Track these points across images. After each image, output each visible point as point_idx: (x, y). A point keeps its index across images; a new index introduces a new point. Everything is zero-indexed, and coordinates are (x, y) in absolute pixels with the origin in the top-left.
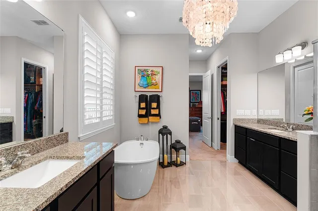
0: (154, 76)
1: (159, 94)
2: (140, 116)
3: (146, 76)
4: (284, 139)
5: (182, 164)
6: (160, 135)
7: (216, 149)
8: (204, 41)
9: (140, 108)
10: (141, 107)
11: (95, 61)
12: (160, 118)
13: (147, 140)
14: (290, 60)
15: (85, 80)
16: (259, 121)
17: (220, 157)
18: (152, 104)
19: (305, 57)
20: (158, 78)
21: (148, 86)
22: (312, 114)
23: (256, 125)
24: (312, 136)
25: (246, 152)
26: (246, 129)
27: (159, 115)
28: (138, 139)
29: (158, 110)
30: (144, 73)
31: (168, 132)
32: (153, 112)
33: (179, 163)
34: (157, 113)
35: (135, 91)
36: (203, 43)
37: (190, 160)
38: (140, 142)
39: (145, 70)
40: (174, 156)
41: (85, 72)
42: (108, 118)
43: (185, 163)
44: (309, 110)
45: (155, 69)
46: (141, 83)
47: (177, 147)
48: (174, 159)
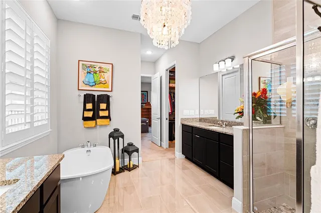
0: (103, 74)
1: (108, 94)
2: (85, 119)
3: (92, 73)
4: (222, 133)
5: (135, 167)
6: (111, 139)
7: (165, 148)
8: (161, 43)
9: (85, 109)
10: (87, 108)
11: (23, 47)
12: (110, 120)
13: (95, 146)
14: (223, 69)
15: (7, 71)
16: (201, 120)
17: (169, 155)
18: (101, 104)
19: (233, 68)
20: (107, 76)
21: (95, 84)
22: (240, 113)
23: (198, 123)
24: (243, 130)
25: (192, 148)
26: (192, 127)
27: (108, 117)
28: (83, 146)
29: (108, 111)
30: (90, 70)
31: (120, 135)
32: (102, 114)
33: (131, 166)
34: (107, 115)
35: (79, 90)
36: (160, 44)
37: (143, 162)
38: (86, 149)
39: (91, 66)
40: (127, 160)
41: (7, 61)
42: (40, 124)
43: (138, 166)
44: (238, 110)
45: (103, 66)
46: (87, 80)
47: (130, 150)
48: (127, 163)
